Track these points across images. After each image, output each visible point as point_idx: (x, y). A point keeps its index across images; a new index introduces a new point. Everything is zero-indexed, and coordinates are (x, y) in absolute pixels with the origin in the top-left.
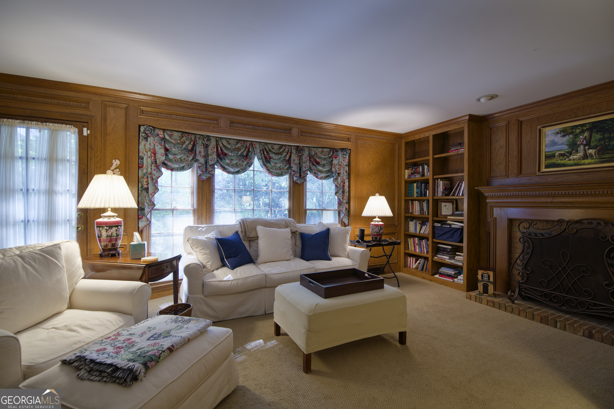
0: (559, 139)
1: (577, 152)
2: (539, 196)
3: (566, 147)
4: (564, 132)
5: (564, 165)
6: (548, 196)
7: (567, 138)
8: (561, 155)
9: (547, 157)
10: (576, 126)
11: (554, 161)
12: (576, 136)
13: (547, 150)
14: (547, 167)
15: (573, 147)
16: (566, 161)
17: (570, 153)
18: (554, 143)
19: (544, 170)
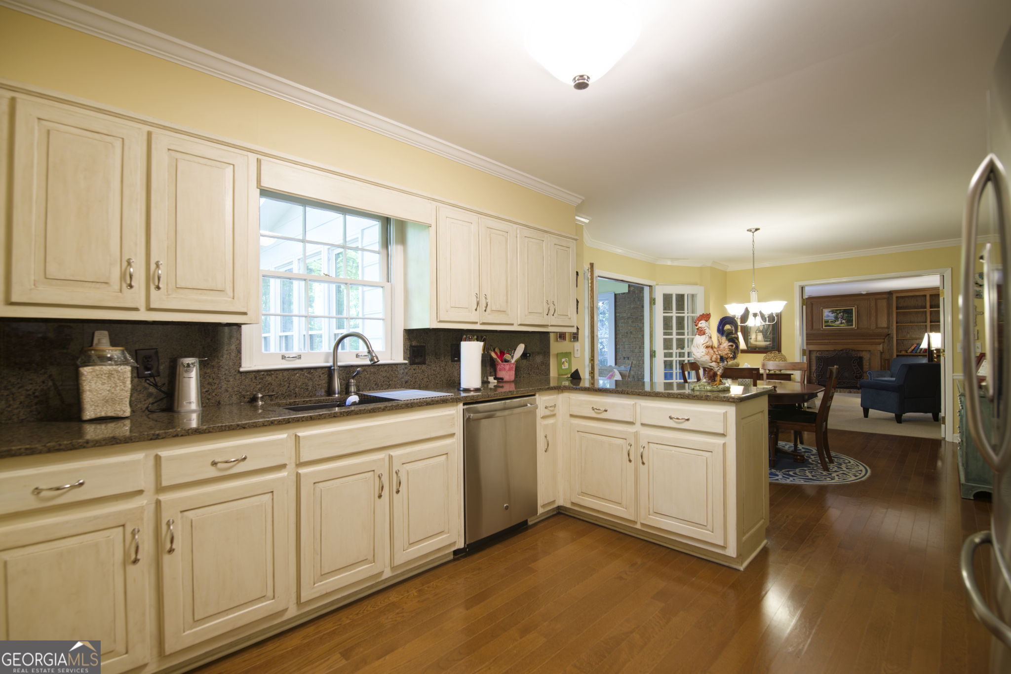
0: (830, 314)
1: (838, 321)
2: (824, 339)
3: (833, 318)
4: (833, 312)
5: (833, 326)
6: (828, 339)
7: (833, 315)
8: (831, 321)
9: (825, 322)
10: (838, 310)
11: (829, 324)
12: (838, 314)
13: (825, 319)
14: (825, 326)
15: (836, 318)
16: (834, 324)
17: (835, 321)
18: (828, 316)
19: (824, 327)
